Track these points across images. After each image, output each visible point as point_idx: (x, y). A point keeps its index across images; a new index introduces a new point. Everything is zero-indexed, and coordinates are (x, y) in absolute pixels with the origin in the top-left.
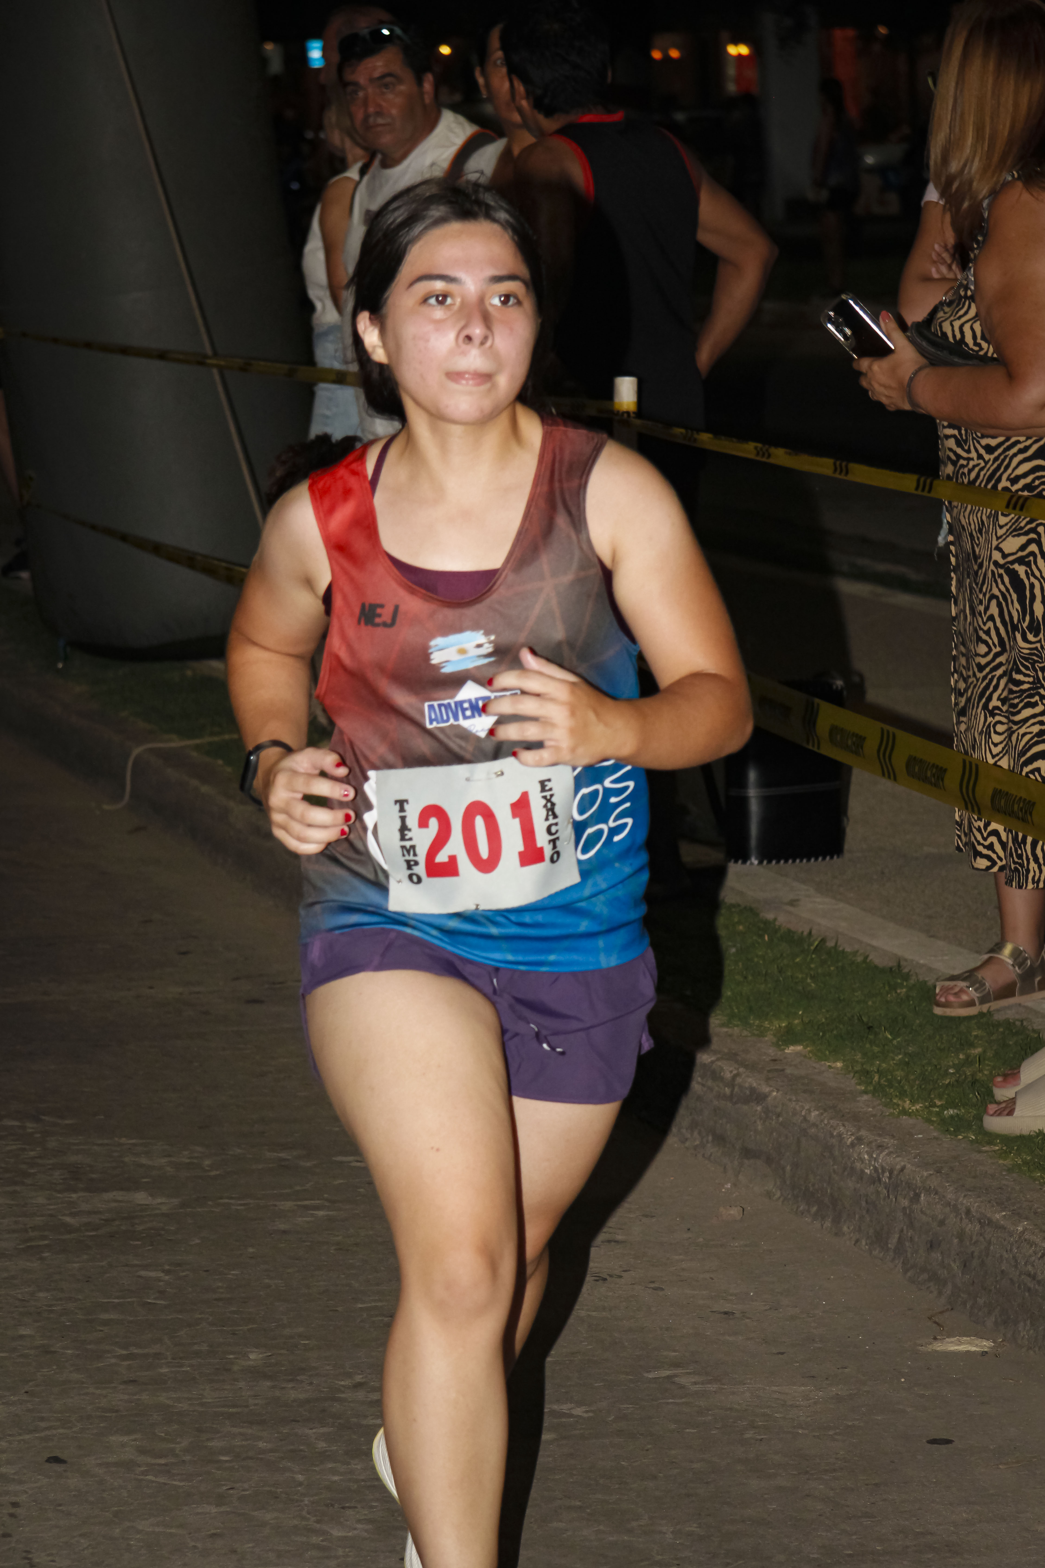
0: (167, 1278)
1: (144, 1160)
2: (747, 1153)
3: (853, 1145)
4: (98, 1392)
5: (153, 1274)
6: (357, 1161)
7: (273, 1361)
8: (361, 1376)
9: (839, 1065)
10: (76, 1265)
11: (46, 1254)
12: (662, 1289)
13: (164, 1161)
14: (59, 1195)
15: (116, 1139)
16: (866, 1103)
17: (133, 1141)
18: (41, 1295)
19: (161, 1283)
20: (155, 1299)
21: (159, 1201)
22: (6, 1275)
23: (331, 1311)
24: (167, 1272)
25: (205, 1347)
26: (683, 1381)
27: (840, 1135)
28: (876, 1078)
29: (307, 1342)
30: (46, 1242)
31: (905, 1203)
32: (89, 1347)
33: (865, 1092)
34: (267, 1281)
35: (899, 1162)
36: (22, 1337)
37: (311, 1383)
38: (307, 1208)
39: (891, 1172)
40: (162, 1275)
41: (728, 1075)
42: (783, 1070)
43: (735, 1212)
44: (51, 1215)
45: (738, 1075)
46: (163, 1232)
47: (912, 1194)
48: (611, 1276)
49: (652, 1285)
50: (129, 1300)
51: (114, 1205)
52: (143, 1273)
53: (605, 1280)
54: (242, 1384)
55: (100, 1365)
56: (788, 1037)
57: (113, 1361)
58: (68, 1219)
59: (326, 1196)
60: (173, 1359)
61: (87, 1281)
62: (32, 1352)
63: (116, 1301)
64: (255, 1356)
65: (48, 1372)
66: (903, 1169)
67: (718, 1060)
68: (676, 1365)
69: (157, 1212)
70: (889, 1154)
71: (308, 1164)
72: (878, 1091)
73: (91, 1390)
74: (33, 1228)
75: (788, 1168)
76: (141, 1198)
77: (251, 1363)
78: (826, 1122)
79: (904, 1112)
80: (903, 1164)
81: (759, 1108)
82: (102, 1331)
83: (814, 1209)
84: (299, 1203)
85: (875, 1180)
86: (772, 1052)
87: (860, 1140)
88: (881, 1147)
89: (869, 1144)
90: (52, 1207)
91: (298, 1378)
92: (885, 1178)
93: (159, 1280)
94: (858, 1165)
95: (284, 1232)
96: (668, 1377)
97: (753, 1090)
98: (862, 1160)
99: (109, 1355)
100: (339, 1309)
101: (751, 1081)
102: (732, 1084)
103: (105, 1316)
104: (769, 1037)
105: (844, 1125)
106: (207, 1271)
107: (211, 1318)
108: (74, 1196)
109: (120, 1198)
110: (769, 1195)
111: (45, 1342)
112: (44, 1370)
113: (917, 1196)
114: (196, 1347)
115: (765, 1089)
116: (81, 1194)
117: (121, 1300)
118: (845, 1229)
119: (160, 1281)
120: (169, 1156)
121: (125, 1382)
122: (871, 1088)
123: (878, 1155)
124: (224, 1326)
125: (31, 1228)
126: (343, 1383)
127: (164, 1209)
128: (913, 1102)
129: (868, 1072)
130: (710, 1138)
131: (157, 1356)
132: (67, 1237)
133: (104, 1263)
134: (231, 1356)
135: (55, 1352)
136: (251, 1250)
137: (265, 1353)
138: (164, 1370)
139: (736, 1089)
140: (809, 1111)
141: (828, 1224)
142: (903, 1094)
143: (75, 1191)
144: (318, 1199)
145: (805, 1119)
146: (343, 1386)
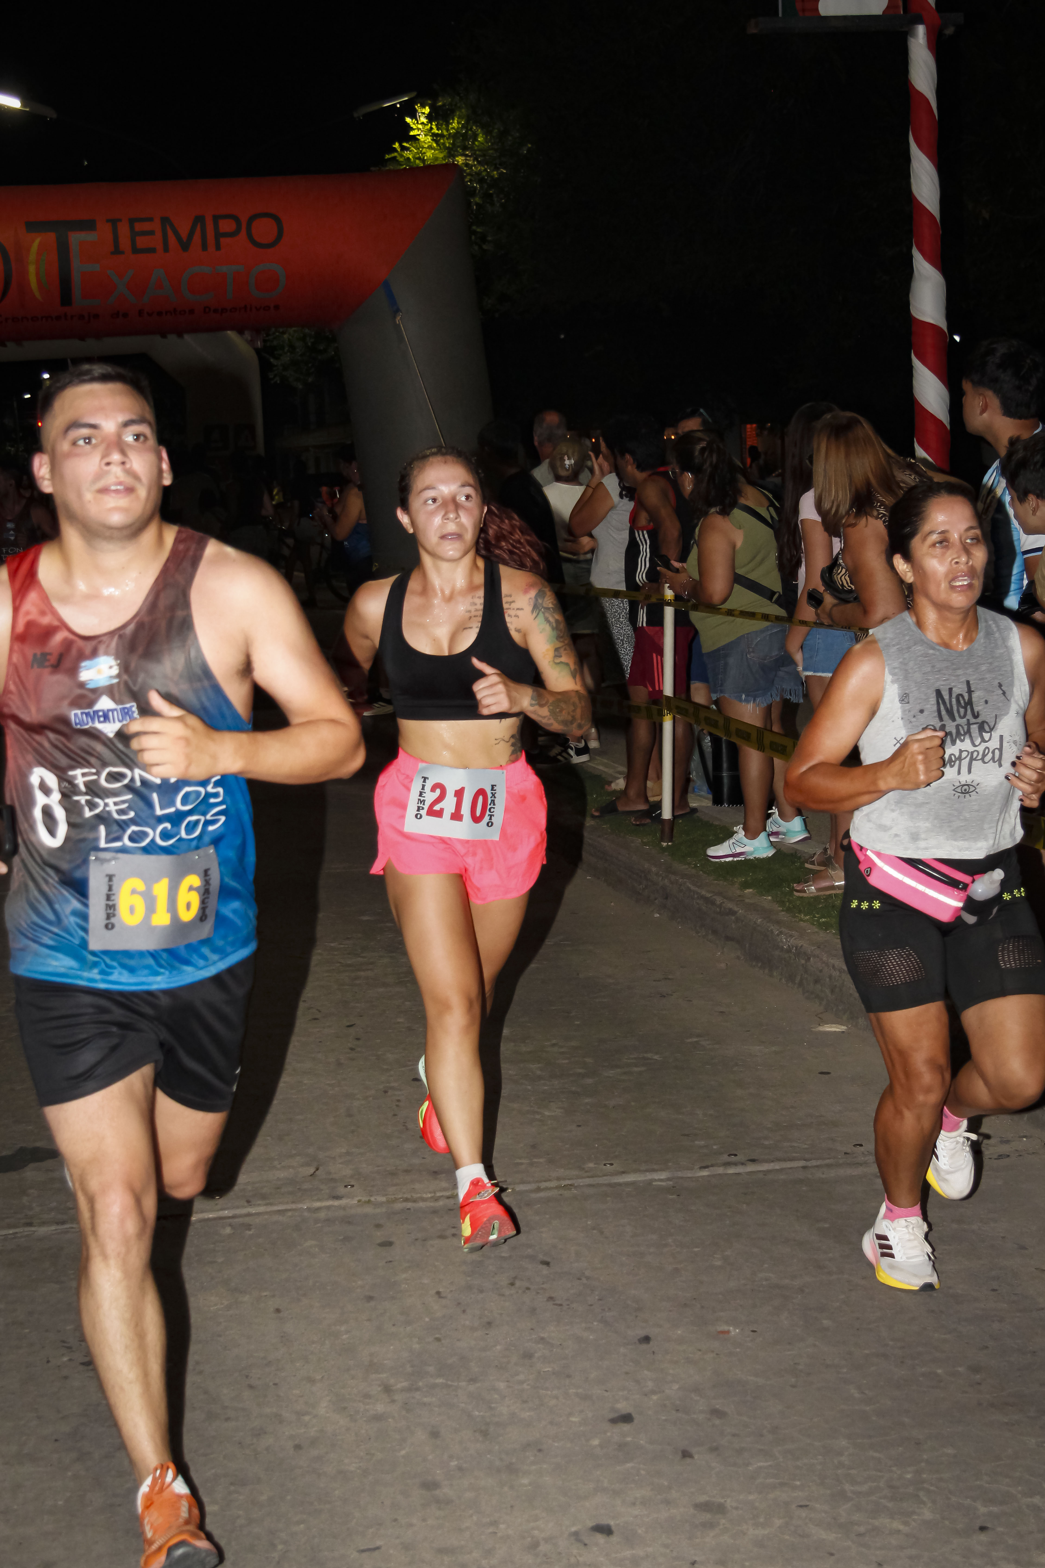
2: (728, 938)
3: (778, 935)
9: (770, 898)
16: (784, 916)
18: (407, 1003)
26: (703, 1043)
27: (772, 930)
28: (787, 904)
30: (408, 979)
31: (803, 962)
33: (783, 911)
35: (800, 943)
39: (796, 948)
41: (718, 903)
42: (744, 900)
43: (723, 965)
45: (723, 902)
47: (806, 958)
48: (667, 994)
49: (686, 999)
53: (665, 996)
66: (802, 946)
67: (713, 896)
68: (699, 1036)
70: (795, 939)
72: (788, 910)
75: (747, 946)
78: (765, 924)
79: (801, 920)
80: (802, 944)
81: (733, 918)
83: (760, 964)
85: (789, 951)
86: (738, 892)
87: (781, 933)
88: (791, 936)
89: (785, 935)
92: (794, 951)
94: (781, 944)
96: (696, 1042)
97: (730, 910)
98: (782, 942)
101: (730, 905)
102: (720, 906)
104: (737, 886)
105: (773, 926)
110: (738, 958)
113: (809, 959)
115: (736, 909)
118: (775, 974)
122: (785, 909)
123: (790, 940)
128: (805, 915)
129: (784, 902)
139: (722, 909)
140: (757, 920)
141: (767, 971)
142: (800, 912)
145: (755, 923)
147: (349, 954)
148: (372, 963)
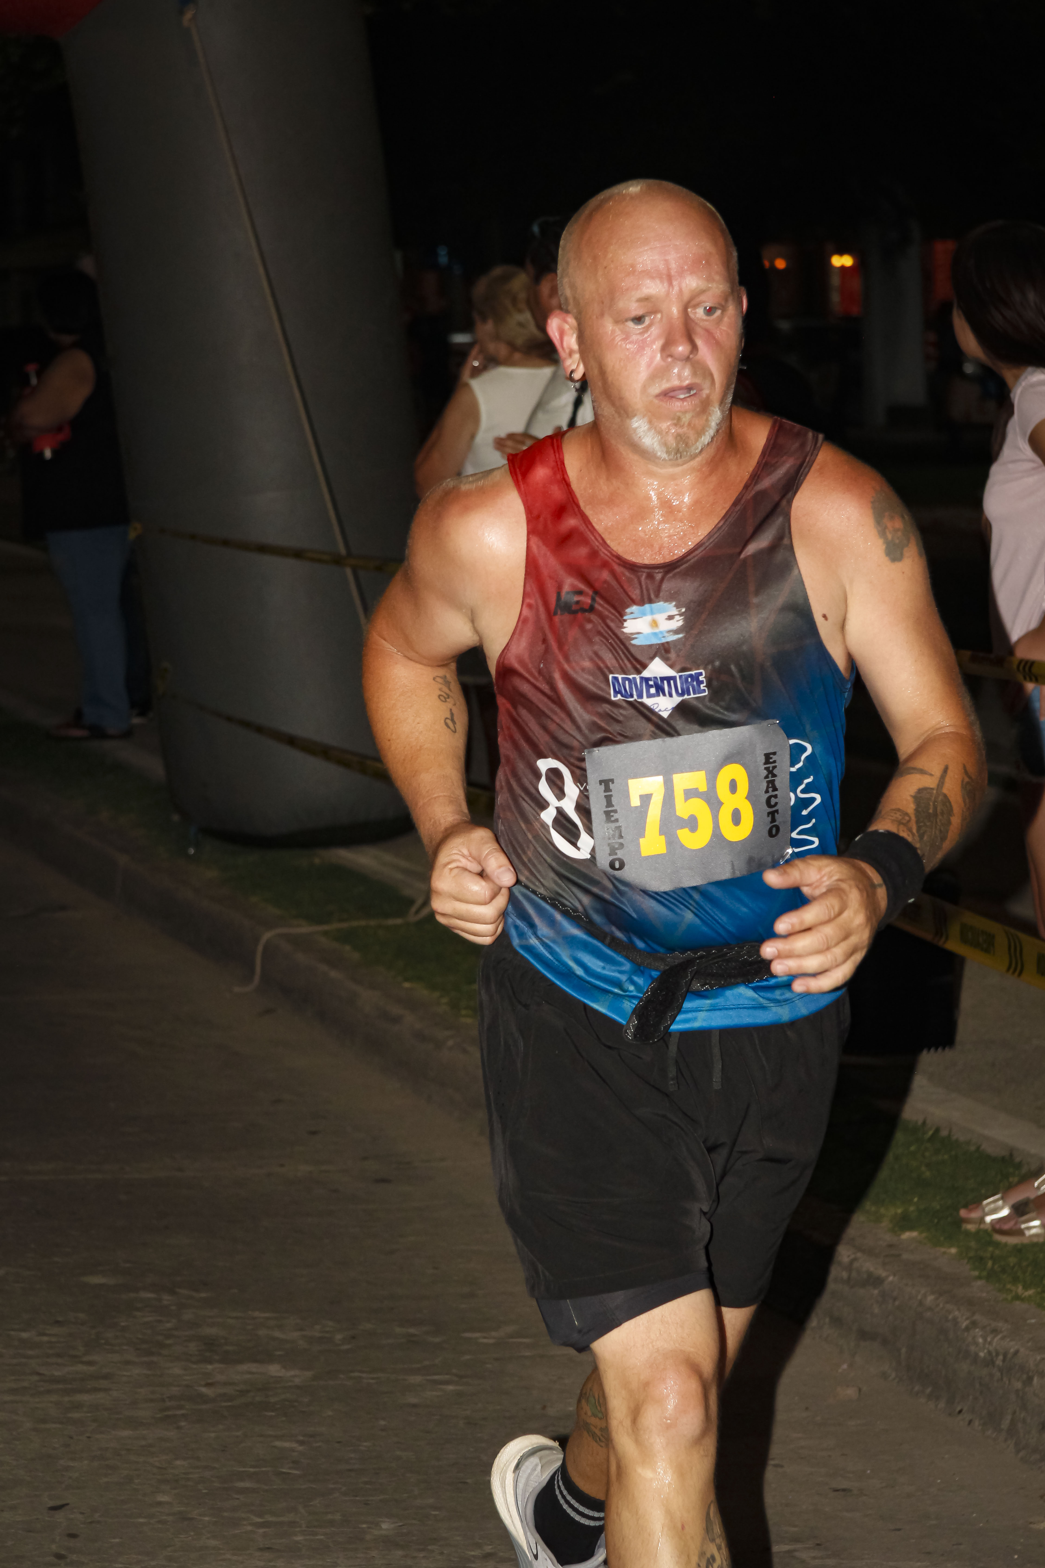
0: (301, 1448)
1: (277, 1334)
2: (863, 1335)
3: (967, 1329)
4: (235, 1558)
5: (287, 1445)
6: (485, 1338)
7: (405, 1531)
8: (490, 1547)
9: (953, 1250)
10: (213, 1435)
11: (183, 1424)
12: (782, 1466)
13: (295, 1335)
14: (195, 1366)
15: (250, 1313)
16: (980, 1289)
17: (267, 1315)
18: (178, 1462)
19: (295, 1454)
20: (290, 1468)
21: (292, 1373)
22: (143, 1443)
23: (461, 1482)
24: (302, 1443)
25: (338, 1517)
26: (804, 1555)
27: (955, 1320)
28: (990, 1264)
29: (437, 1513)
30: (183, 1412)
31: (1018, 1385)
32: (226, 1514)
33: (979, 1278)
34: (398, 1453)
35: (1012, 1346)
36: (160, 1504)
37: (442, 1553)
38: (436, 1382)
39: (1005, 1355)
40: (294, 1445)
42: (899, 1255)
43: (851, 1392)
44: (187, 1386)
45: (855, 1259)
46: (296, 1404)
47: (1025, 1376)
49: (772, 1462)
50: (264, 1469)
51: (248, 1376)
52: (278, 1444)
54: (374, 1553)
55: (237, 1532)
56: (904, 1223)
57: (249, 1528)
58: (204, 1390)
59: (454, 1371)
60: (307, 1527)
61: (223, 1451)
62: (170, 1518)
63: (252, 1470)
64: (386, 1526)
65: (185, 1538)
66: (1016, 1352)
68: (796, 1540)
69: (290, 1384)
70: (1003, 1338)
71: (437, 1340)
72: (991, 1276)
73: (228, 1556)
74: (171, 1398)
75: (904, 1350)
76: (274, 1370)
77: (383, 1532)
78: (941, 1305)
79: (1017, 1297)
80: (1016, 1347)
81: (876, 1292)
82: (238, 1499)
83: (929, 1390)
84: (428, 1378)
85: (989, 1362)
86: (888, 1237)
87: (974, 1324)
88: (995, 1331)
89: (983, 1328)
90: (188, 1378)
91: (429, 1547)
92: (999, 1362)
93: (292, 1450)
94: (973, 1348)
95: (414, 1406)
96: (789, 1552)
97: (870, 1275)
98: (976, 1344)
99: (245, 1523)
100: (469, 1481)
101: (868, 1265)
103: (241, 1485)
104: (885, 1224)
105: (959, 1309)
106: (339, 1442)
107: (344, 1489)
108: (210, 1367)
109: (254, 1370)
110: (884, 1375)
111: (182, 1509)
112: (181, 1536)
113: (1030, 1379)
114: (330, 1517)
115: (882, 1273)
116: (217, 1365)
117: (257, 1470)
118: (959, 1410)
119: (294, 1451)
120: (301, 1330)
121: (261, 1549)
122: (985, 1273)
123: (993, 1338)
124: (356, 1496)
125: (168, 1397)
126: (473, 1553)
127: (297, 1381)
128: (1026, 1288)
129: (981, 1259)
130: (827, 1320)
131: (292, 1524)
132: (204, 1407)
133: (239, 1433)
134: (364, 1526)
135: (192, 1519)
136: (382, 1423)
137: (397, 1523)
138: (299, 1538)
139: (853, 1273)
140: (925, 1296)
141: (942, 1405)
142: (1015, 1280)
143: (211, 1363)
144: (447, 1374)
145: (921, 1303)
146: (473, 1556)
147: (59, 1355)
148: (106, 1377)
